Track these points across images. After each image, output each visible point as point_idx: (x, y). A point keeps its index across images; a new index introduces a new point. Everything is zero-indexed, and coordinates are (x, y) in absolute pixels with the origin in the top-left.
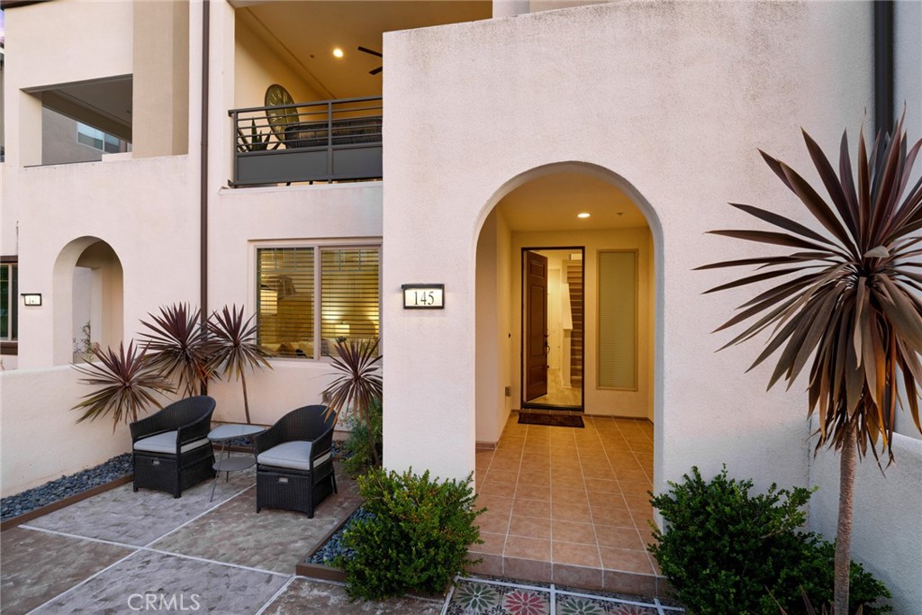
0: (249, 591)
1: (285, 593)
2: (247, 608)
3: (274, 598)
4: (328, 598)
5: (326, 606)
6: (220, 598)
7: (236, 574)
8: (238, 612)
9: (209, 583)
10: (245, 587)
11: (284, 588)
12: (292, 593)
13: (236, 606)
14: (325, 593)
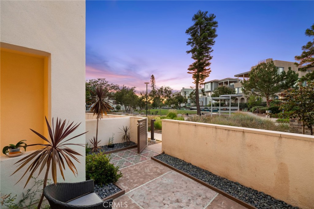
0: (140, 194)
1: (131, 190)
2: (142, 189)
3: (135, 189)
4: (123, 185)
5: (125, 183)
6: (148, 194)
7: (141, 202)
8: (144, 189)
9: (150, 201)
10: (140, 196)
11: (131, 191)
12: (130, 189)
13: (144, 191)
14: (122, 186)
